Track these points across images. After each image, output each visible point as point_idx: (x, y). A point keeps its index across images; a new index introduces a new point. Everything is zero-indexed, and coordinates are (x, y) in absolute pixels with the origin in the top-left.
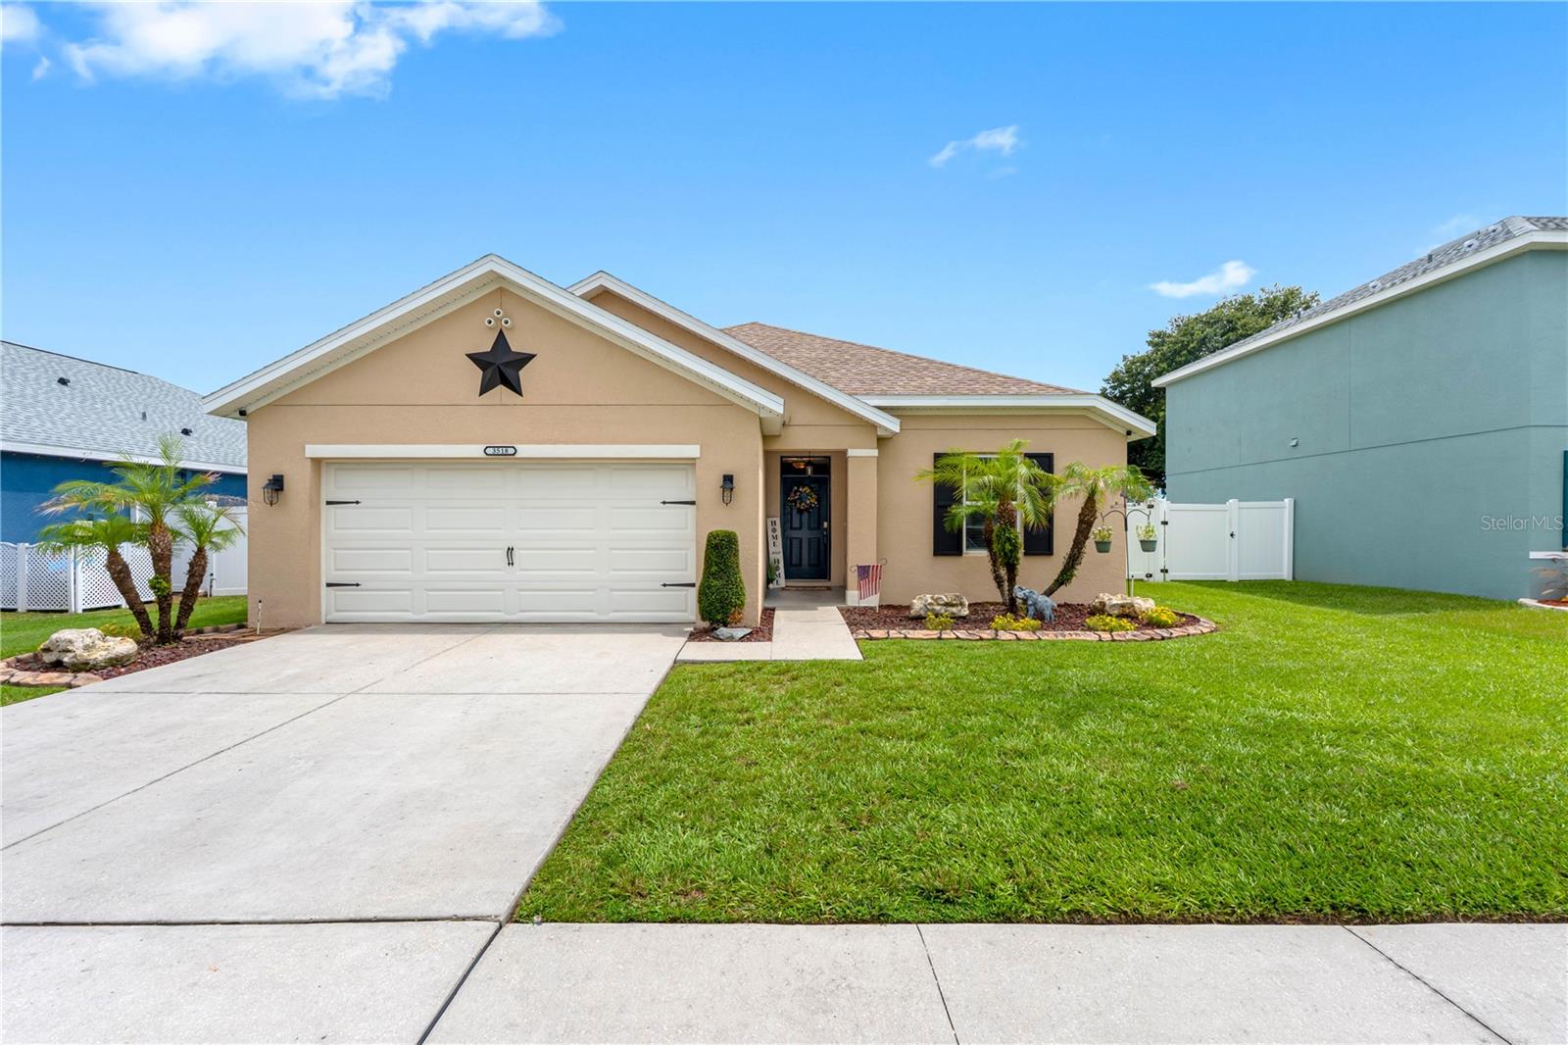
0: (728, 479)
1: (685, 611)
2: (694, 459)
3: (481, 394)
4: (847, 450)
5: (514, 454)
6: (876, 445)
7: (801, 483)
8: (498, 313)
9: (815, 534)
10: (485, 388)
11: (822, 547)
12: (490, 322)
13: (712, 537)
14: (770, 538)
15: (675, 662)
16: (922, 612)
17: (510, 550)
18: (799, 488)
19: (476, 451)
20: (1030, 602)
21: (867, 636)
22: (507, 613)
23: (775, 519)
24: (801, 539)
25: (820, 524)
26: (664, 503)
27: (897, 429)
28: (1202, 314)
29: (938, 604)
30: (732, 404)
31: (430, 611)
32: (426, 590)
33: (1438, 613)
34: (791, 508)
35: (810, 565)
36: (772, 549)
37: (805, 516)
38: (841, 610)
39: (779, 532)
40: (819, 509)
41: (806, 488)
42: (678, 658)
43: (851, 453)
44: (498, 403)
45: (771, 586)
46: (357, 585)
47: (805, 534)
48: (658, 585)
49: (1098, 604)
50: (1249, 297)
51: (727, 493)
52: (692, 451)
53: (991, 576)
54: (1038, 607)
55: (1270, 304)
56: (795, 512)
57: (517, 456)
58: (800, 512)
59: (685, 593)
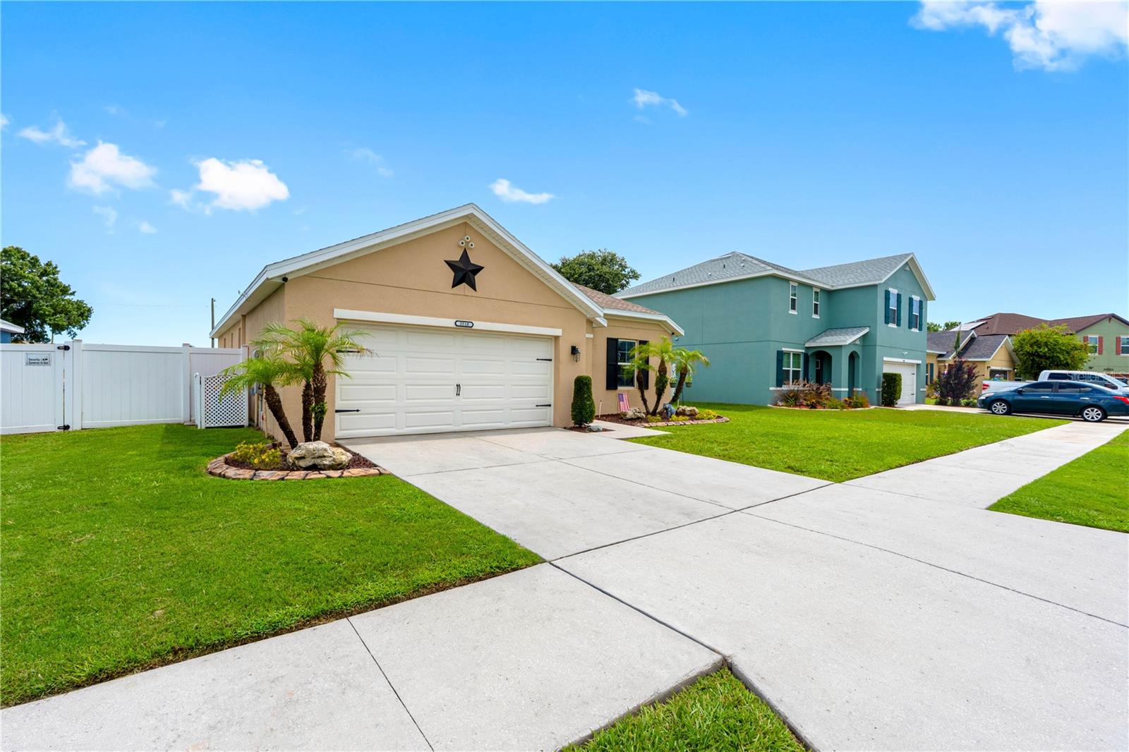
1: (546, 420)
2: (559, 337)
3: (453, 287)
5: (471, 327)
8: (467, 239)
10: (455, 284)
12: (462, 243)
17: (458, 386)
19: (450, 323)
22: (455, 426)
26: (538, 359)
30: (575, 309)
31: (407, 427)
32: (406, 413)
33: (758, 410)
44: (463, 294)
46: (358, 411)
48: (534, 406)
52: (558, 332)
57: (473, 328)
59: (544, 410)
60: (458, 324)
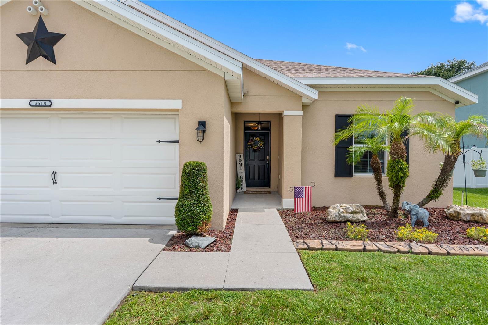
0: (202, 125)
1: (172, 216)
2: (177, 110)
3: (27, 63)
4: (283, 111)
5: (50, 106)
6: (301, 109)
7: (254, 136)
8: (36, 2)
9: (262, 163)
10: (30, 58)
11: (266, 170)
12: (30, 9)
13: (186, 166)
14: (238, 165)
15: (133, 289)
16: (337, 218)
17: (54, 173)
18: (253, 138)
19: (23, 103)
20: (414, 213)
21: (306, 246)
22: (53, 217)
23: (241, 154)
24: (255, 165)
25: (264, 159)
26: (159, 141)
27: (316, 97)
28: (423, 71)
29: (347, 213)
30: (205, 70)
34: (249, 148)
35: (259, 179)
36: (239, 170)
37: (257, 153)
38: (279, 211)
39: (243, 162)
40: (264, 149)
41: (258, 138)
42: (135, 285)
43: (286, 113)
44: (40, 70)
45: (238, 191)
47: (257, 163)
48: (155, 199)
49: (453, 213)
50: (443, 64)
51: (201, 134)
52: (177, 104)
53: (376, 191)
54: (419, 216)
55: (452, 67)
56: (251, 151)
57: (53, 107)
58: (254, 151)
59: (170, 204)
60: (33, 103)
